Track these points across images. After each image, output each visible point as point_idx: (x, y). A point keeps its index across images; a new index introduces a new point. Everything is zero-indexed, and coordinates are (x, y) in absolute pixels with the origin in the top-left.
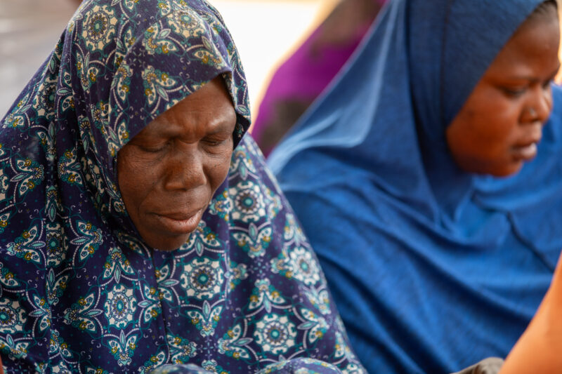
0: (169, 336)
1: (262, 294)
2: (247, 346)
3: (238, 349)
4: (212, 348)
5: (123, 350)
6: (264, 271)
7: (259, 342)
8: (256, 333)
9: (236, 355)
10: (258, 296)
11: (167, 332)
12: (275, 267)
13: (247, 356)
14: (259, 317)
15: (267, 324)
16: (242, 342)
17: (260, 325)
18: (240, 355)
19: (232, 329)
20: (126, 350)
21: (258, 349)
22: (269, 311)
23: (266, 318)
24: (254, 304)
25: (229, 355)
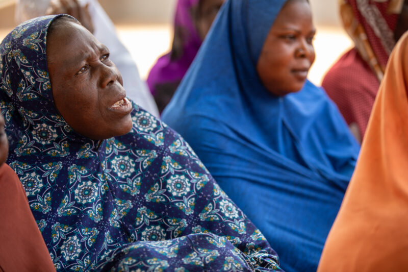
0: (116, 200)
1: (168, 165)
2: (164, 194)
3: (158, 197)
4: (141, 200)
5: (95, 213)
6: (166, 152)
7: (170, 191)
8: (168, 186)
9: (158, 201)
10: (165, 166)
11: (114, 198)
12: (172, 149)
13: (164, 200)
14: (168, 177)
15: (173, 180)
16: (160, 192)
17: (169, 181)
18: (160, 200)
19: (153, 186)
20: (97, 213)
21: (170, 195)
22: (173, 173)
23: (172, 177)
24: (164, 170)
25: (154, 201)
